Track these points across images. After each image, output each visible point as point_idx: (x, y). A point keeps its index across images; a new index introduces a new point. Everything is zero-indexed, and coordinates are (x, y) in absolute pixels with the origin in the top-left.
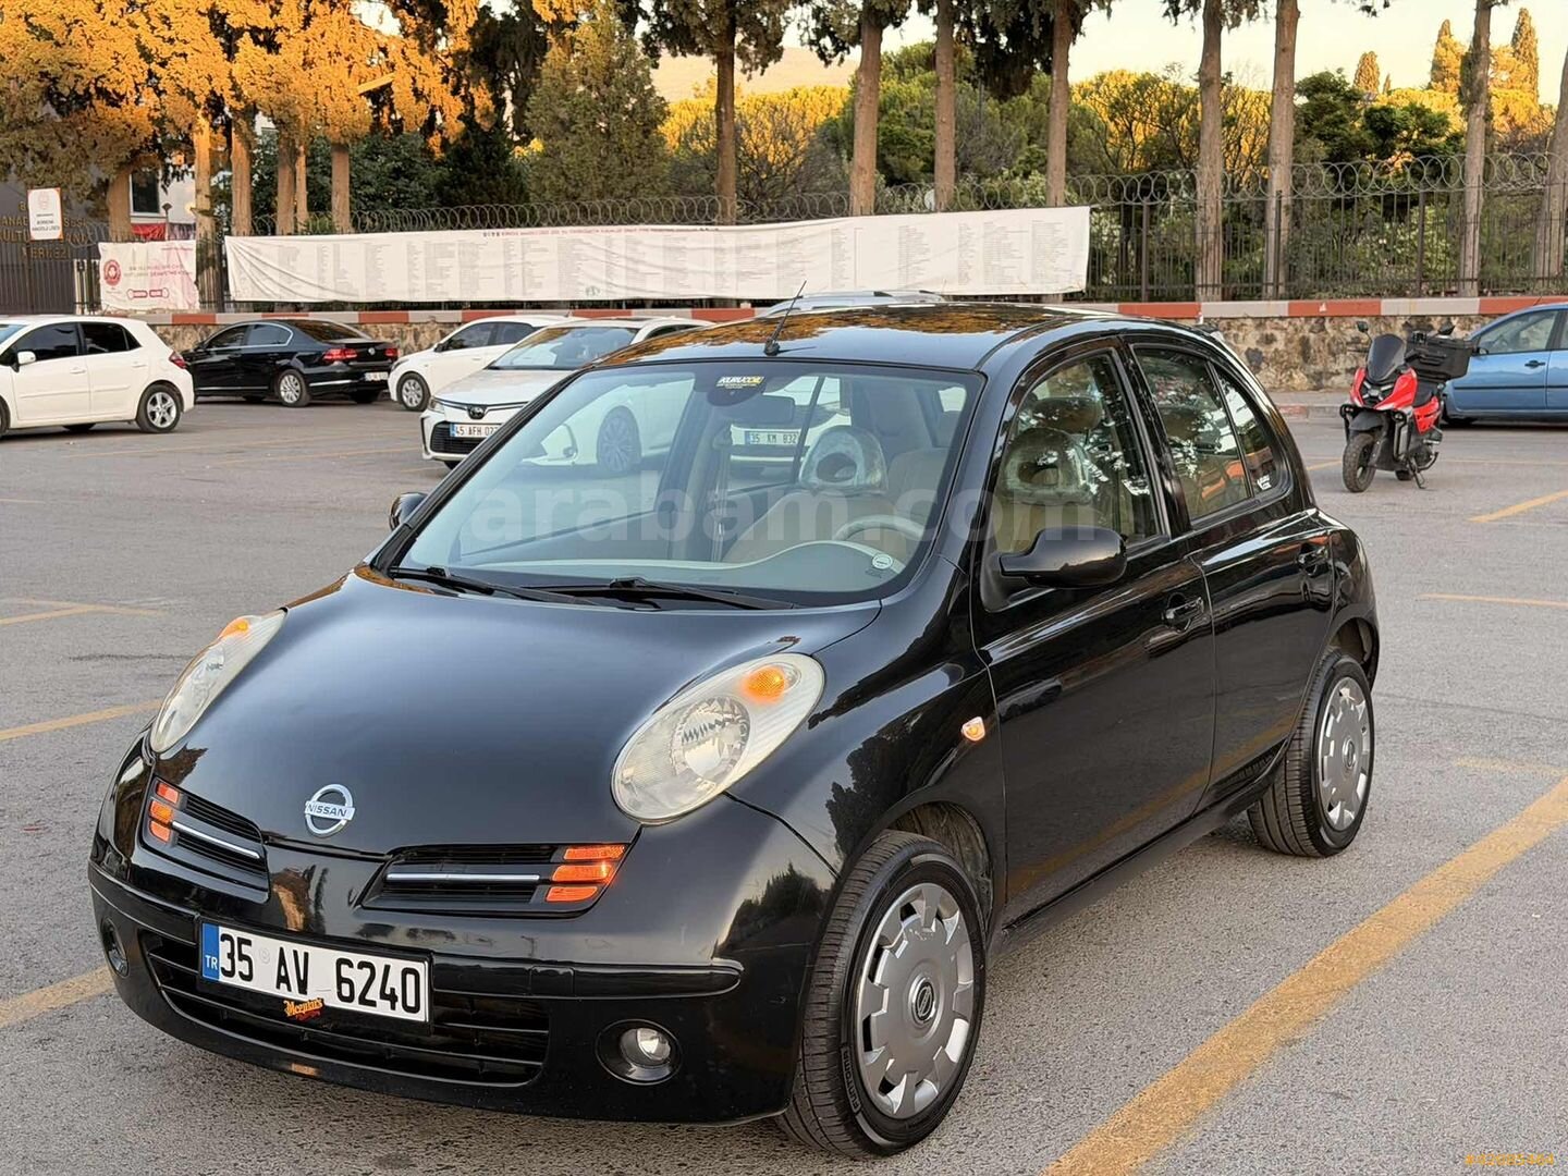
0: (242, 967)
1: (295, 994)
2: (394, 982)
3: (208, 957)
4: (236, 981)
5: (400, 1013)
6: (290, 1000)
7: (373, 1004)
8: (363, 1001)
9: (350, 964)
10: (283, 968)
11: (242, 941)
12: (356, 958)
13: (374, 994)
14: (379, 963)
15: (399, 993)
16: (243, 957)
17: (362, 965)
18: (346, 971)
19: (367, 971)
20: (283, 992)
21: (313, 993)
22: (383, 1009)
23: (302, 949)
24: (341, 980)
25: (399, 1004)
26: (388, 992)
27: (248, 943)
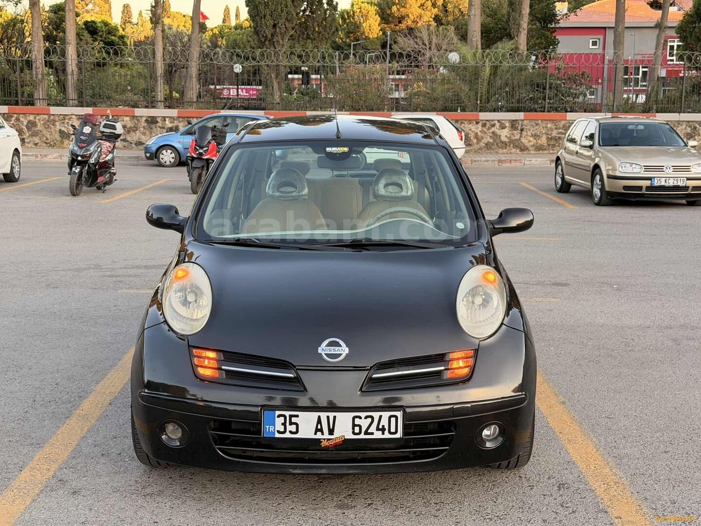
0: (293, 428)
1: (326, 435)
2: (384, 422)
3: (267, 427)
4: (287, 435)
5: (387, 435)
6: (324, 439)
7: (372, 434)
8: (366, 433)
9: (360, 418)
10: (319, 425)
11: (291, 416)
12: (363, 415)
13: (373, 429)
14: (376, 415)
15: (386, 427)
16: (291, 423)
17: (366, 417)
18: (357, 421)
19: (369, 420)
20: (319, 436)
21: (337, 434)
22: (378, 435)
23: (331, 415)
24: (354, 425)
25: (386, 432)
26: (380, 427)
27: (297, 416)
